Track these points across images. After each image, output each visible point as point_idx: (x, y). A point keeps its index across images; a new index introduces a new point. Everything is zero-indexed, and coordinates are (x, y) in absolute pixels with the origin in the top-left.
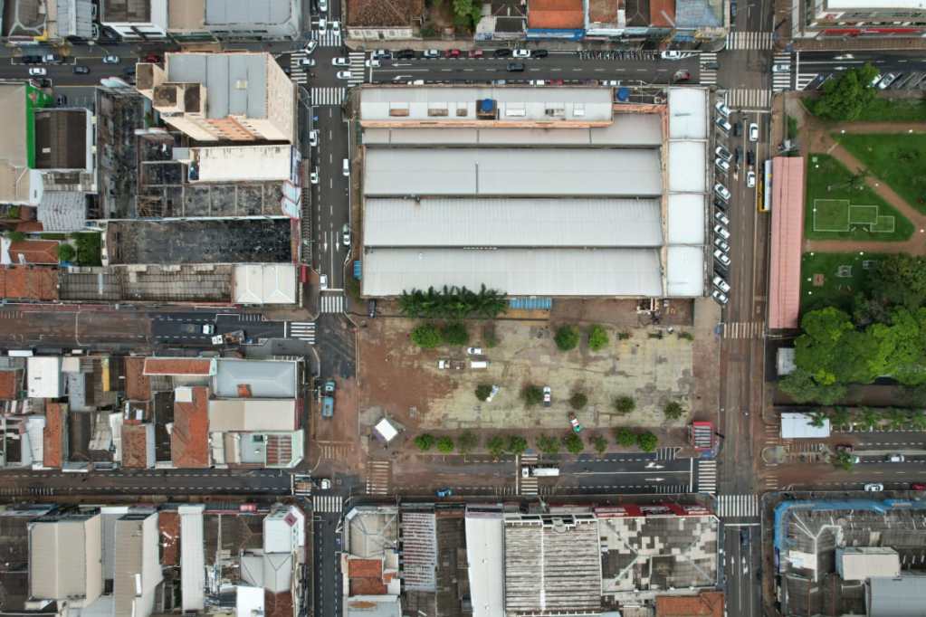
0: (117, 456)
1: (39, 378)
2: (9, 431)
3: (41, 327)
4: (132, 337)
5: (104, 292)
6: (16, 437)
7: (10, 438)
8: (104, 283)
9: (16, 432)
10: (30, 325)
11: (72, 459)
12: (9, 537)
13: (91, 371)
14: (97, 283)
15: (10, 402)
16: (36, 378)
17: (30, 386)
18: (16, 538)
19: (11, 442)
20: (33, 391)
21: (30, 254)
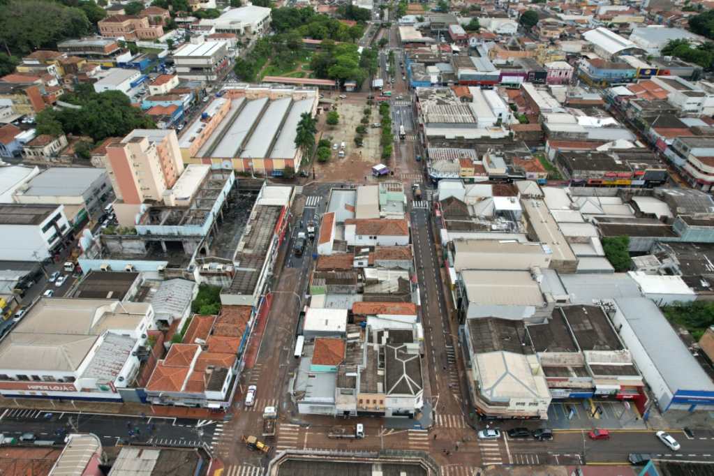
0: (405, 275)
1: (327, 321)
2: (380, 341)
3: (275, 349)
4: (299, 283)
5: (255, 268)
6: (386, 335)
7: (388, 340)
8: (247, 267)
9: (380, 334)
10: (271, 357)
11: (408, 300)
12: (494, 339)
13: (324, 280)
14: (245, 272)
15: (349, 339)
16: (326, 324)
17: (334, 329)
18: (493, 334)
19: (392, 339)
20: (339, 327)
21: (198, 332)
